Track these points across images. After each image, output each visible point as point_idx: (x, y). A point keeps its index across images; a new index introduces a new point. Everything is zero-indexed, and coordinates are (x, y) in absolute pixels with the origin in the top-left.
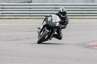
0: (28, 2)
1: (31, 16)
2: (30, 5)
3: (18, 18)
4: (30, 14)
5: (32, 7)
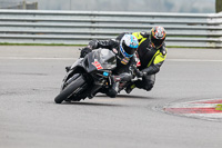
0: (28, 7)
1: (34, 39)
2: (34, 14)
3: (6, 44)
4: (33, 33)
5: (37, 18)
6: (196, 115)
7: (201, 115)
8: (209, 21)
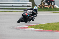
6: (23, 29)
7: (24, 29)
8: (28, 4)
